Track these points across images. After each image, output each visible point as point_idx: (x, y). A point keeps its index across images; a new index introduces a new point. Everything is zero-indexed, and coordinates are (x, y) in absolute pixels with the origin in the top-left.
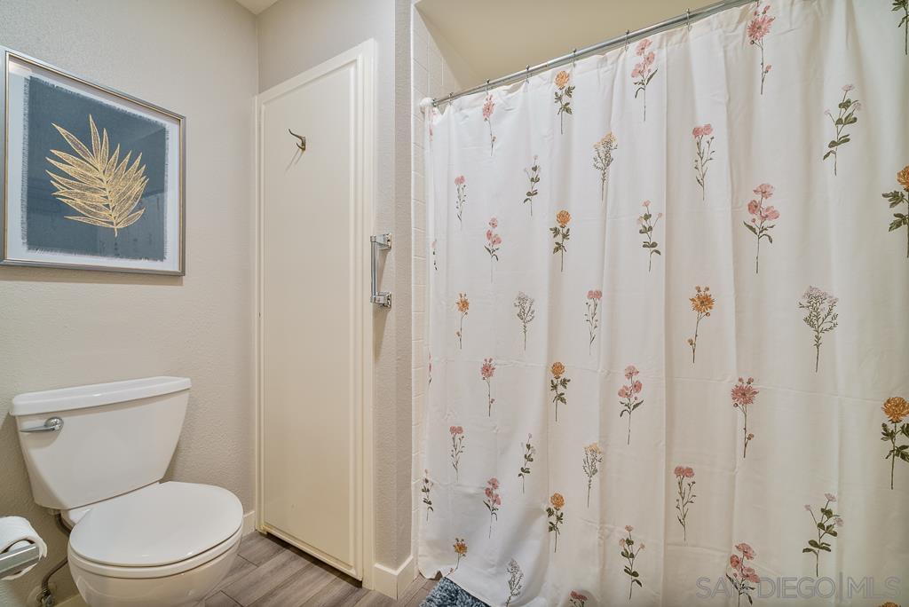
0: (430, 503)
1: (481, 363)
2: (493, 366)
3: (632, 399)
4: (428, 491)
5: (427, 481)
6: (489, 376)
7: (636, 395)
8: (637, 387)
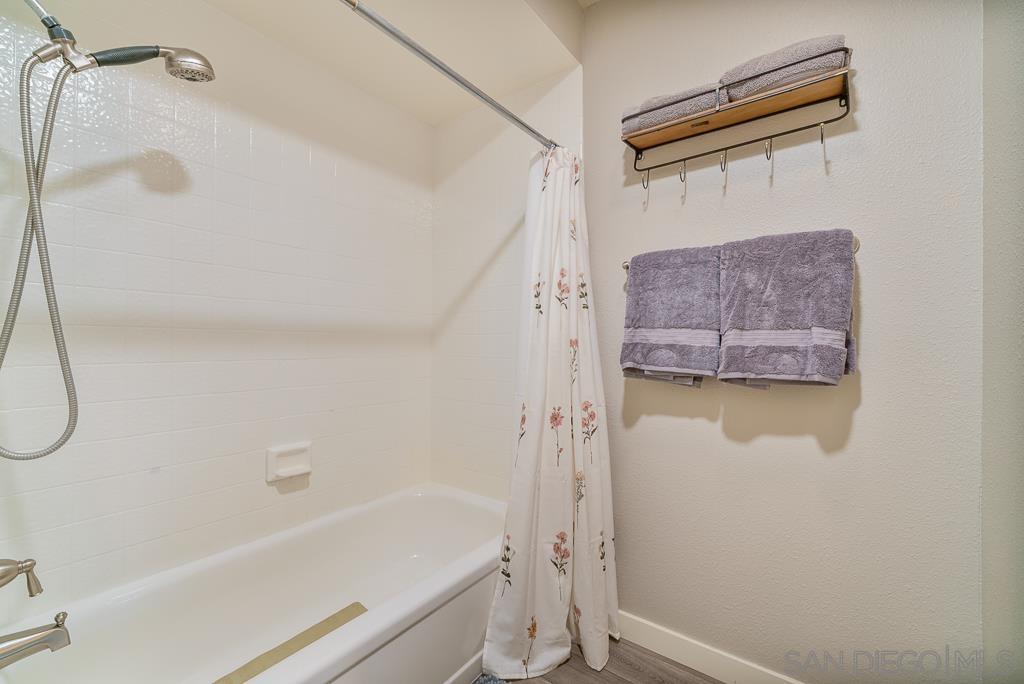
0: (508, 575)
1: (549, 412)
2: (561, 415)
3: (590, 427)
4: (508, 560)
5: (508, 549)
6: (558, 424)
7: (592, 423)
8: (592, 416)
